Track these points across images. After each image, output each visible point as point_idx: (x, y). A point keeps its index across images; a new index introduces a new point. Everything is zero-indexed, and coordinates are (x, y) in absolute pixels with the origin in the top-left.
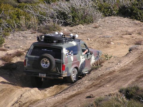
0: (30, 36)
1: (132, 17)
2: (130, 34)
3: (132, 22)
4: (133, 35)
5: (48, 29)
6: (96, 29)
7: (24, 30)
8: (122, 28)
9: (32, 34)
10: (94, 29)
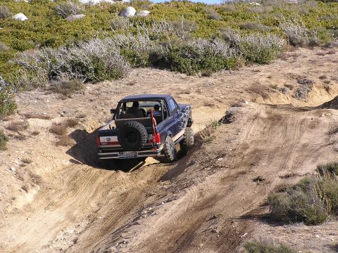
0: (47, 98)
1: (173, 68)
2: (188, 93)
3: (175, 75)
4: (191, 94)
5: (69, 88)
6: (132, 87)
7: (30, 90)
8: (168, 85)
9: (46, 94)
10: (129, 86)
